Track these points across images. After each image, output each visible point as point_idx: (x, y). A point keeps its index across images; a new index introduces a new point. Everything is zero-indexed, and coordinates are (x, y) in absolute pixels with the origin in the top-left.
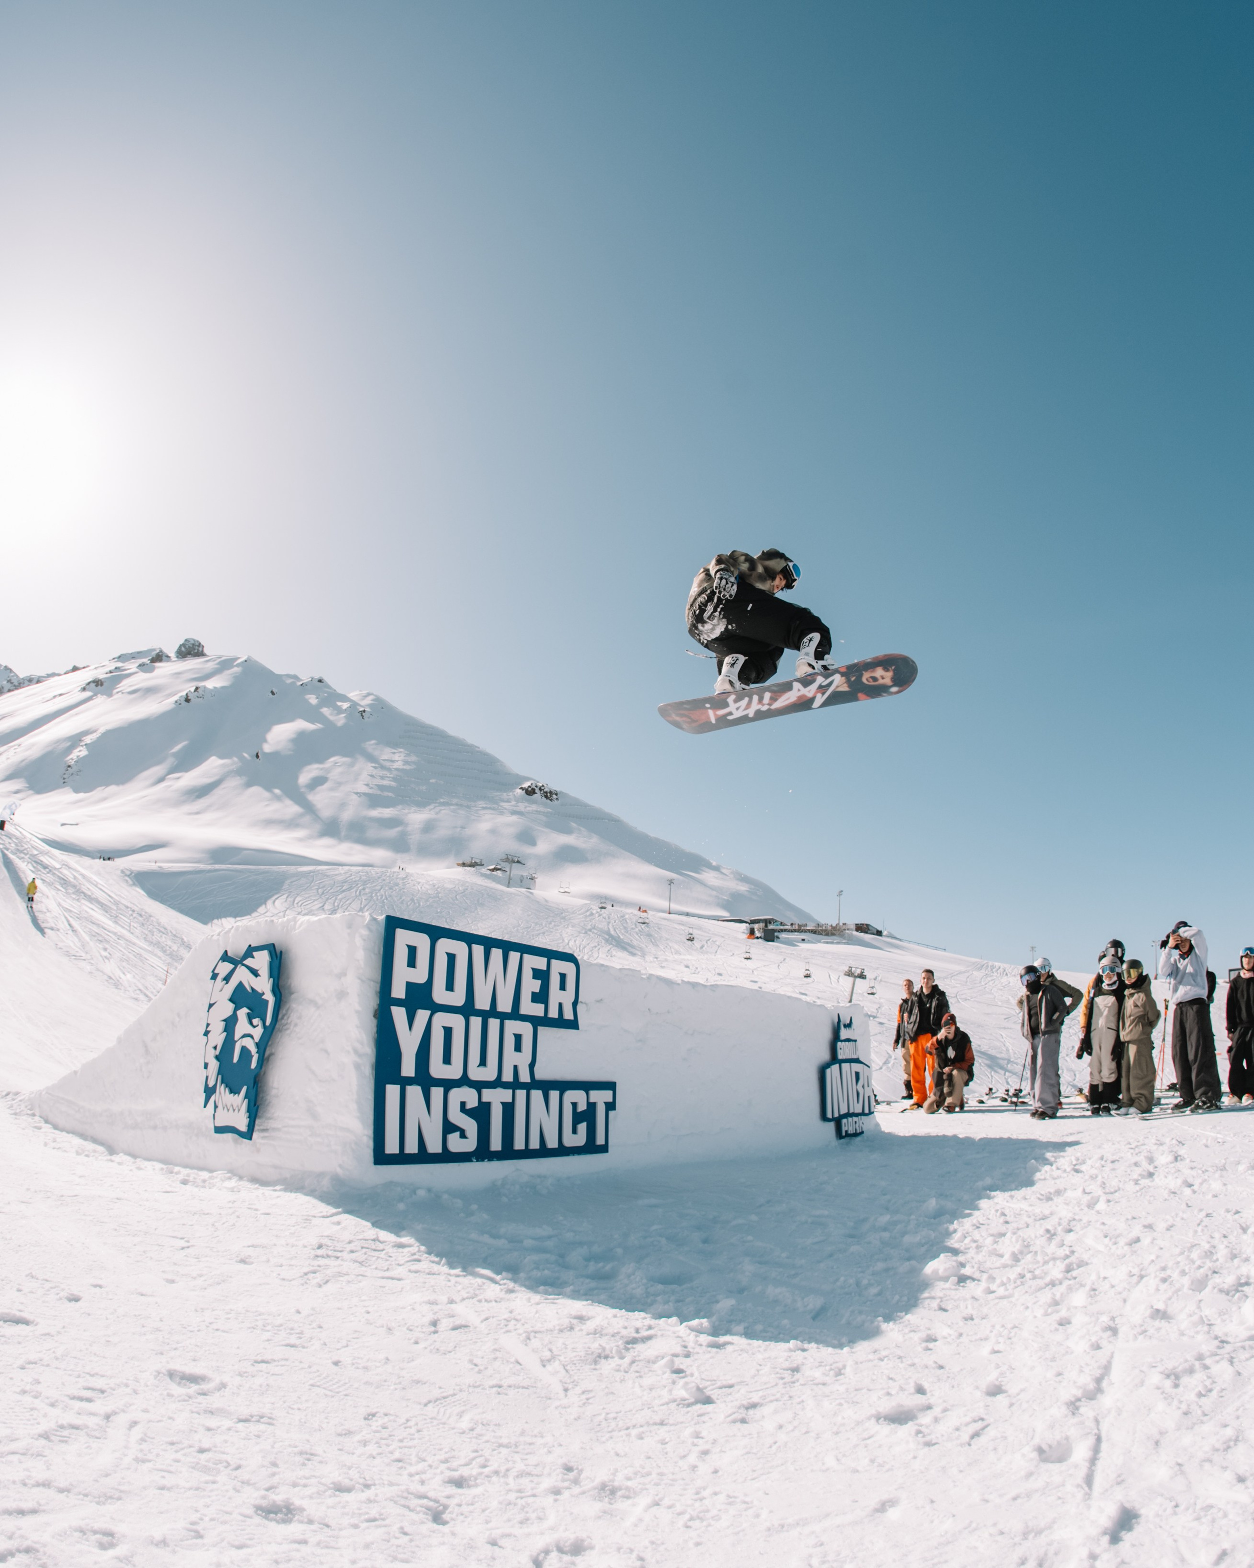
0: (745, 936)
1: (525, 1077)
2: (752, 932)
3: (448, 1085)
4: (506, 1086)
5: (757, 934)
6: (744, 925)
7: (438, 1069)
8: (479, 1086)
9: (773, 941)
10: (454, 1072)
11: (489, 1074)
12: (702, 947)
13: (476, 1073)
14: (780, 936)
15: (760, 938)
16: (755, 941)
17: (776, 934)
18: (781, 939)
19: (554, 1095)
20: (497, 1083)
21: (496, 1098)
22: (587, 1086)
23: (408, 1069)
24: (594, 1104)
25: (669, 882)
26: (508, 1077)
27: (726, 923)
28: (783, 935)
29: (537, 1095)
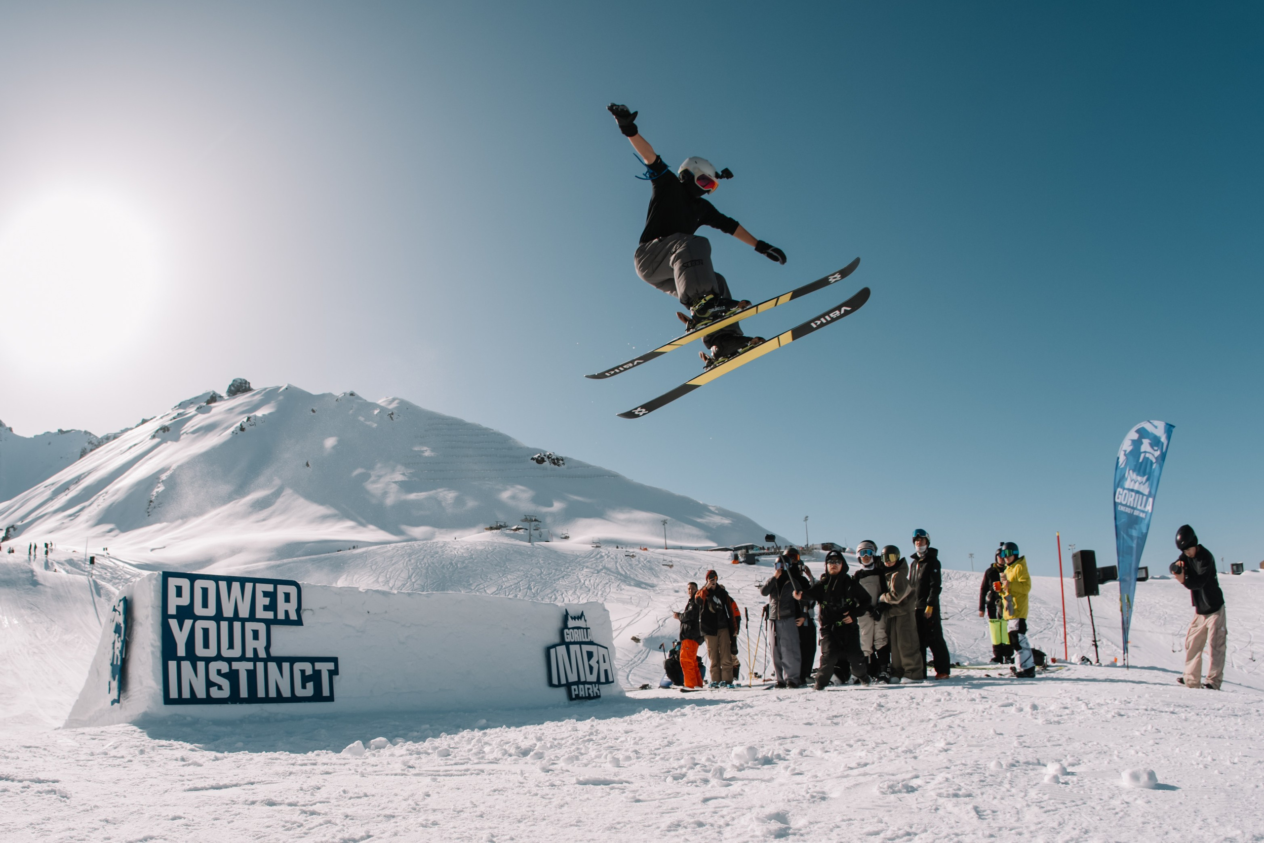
0: (730, 562)
1: (262, 654)
2: (736, 559)
3: (208, 660)
4: (249, 660)
5: (741, 559)
6: (729, 553)
7: (200, 651)
8: (229, 660)
9: (754, 564)
10: (212, 652)
11: (237, 652)
12: (695, 575)
13: (226, 653)
14: (760, 559)
15: (743, 562)
16: (739, 565)
17: (756, 558)
18: (761, 562)
19: (286, 666)
20: (243, 658)
21: (243, 667)
22: (313, 660)
23: (181, 651)
24: (320, 671)
25: (662, 523)
26: (250, 654)
27: (714, 552)
28: (762, 558)
29: (272, 666)
